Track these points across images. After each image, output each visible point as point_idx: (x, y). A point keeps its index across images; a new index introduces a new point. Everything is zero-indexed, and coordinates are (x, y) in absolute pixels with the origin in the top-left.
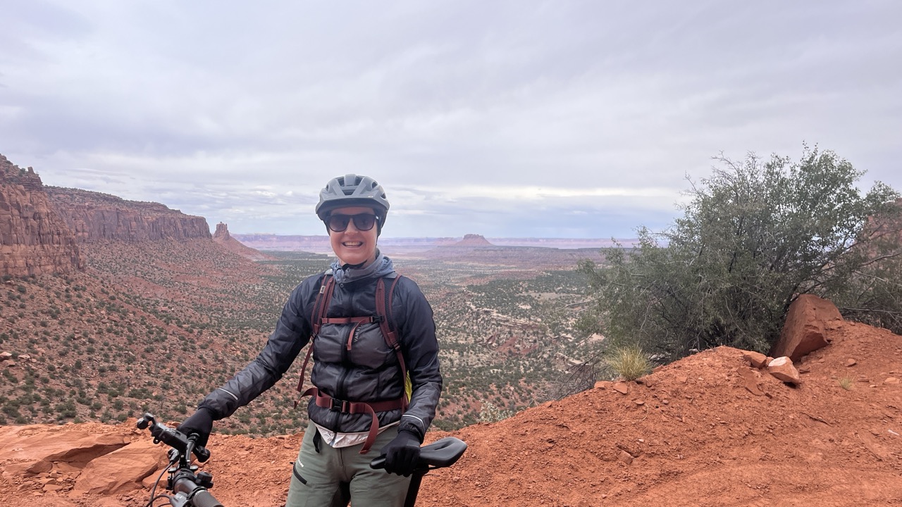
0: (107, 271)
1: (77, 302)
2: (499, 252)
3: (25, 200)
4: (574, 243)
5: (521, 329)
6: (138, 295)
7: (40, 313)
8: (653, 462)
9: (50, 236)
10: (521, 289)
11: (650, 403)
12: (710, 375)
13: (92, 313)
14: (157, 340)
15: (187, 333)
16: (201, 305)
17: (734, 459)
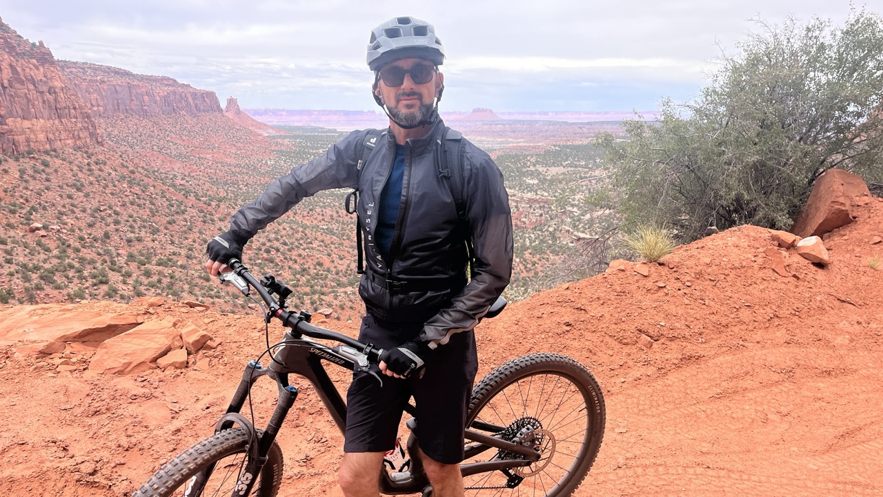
0: (125, 146)
1: (100, 176)
2: (507, 126)
3: (39, 74)
4: (583, 116)
5: (527, 203)
6: (156, 169)
7: (65, 187)
8: (673, 345)
9: (67, 111)
10: (529, 163)
11: (672, 285)
12: (735, 256)
13: (115, 186)
14: (177, 213)
15: (205, 206)
16: (217, 179)
17: (758, 342)
